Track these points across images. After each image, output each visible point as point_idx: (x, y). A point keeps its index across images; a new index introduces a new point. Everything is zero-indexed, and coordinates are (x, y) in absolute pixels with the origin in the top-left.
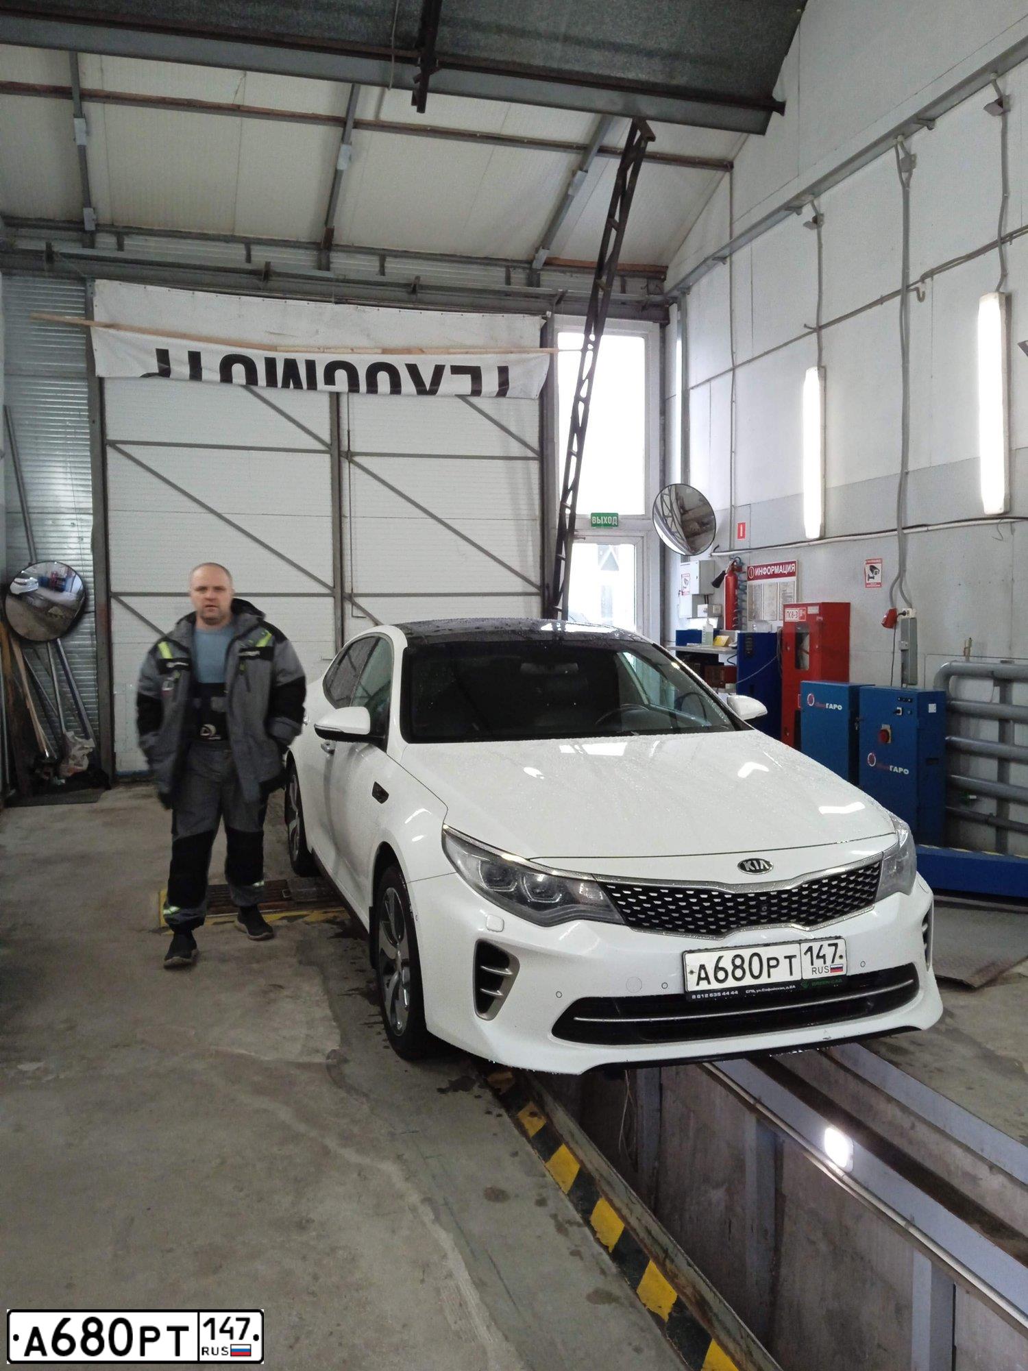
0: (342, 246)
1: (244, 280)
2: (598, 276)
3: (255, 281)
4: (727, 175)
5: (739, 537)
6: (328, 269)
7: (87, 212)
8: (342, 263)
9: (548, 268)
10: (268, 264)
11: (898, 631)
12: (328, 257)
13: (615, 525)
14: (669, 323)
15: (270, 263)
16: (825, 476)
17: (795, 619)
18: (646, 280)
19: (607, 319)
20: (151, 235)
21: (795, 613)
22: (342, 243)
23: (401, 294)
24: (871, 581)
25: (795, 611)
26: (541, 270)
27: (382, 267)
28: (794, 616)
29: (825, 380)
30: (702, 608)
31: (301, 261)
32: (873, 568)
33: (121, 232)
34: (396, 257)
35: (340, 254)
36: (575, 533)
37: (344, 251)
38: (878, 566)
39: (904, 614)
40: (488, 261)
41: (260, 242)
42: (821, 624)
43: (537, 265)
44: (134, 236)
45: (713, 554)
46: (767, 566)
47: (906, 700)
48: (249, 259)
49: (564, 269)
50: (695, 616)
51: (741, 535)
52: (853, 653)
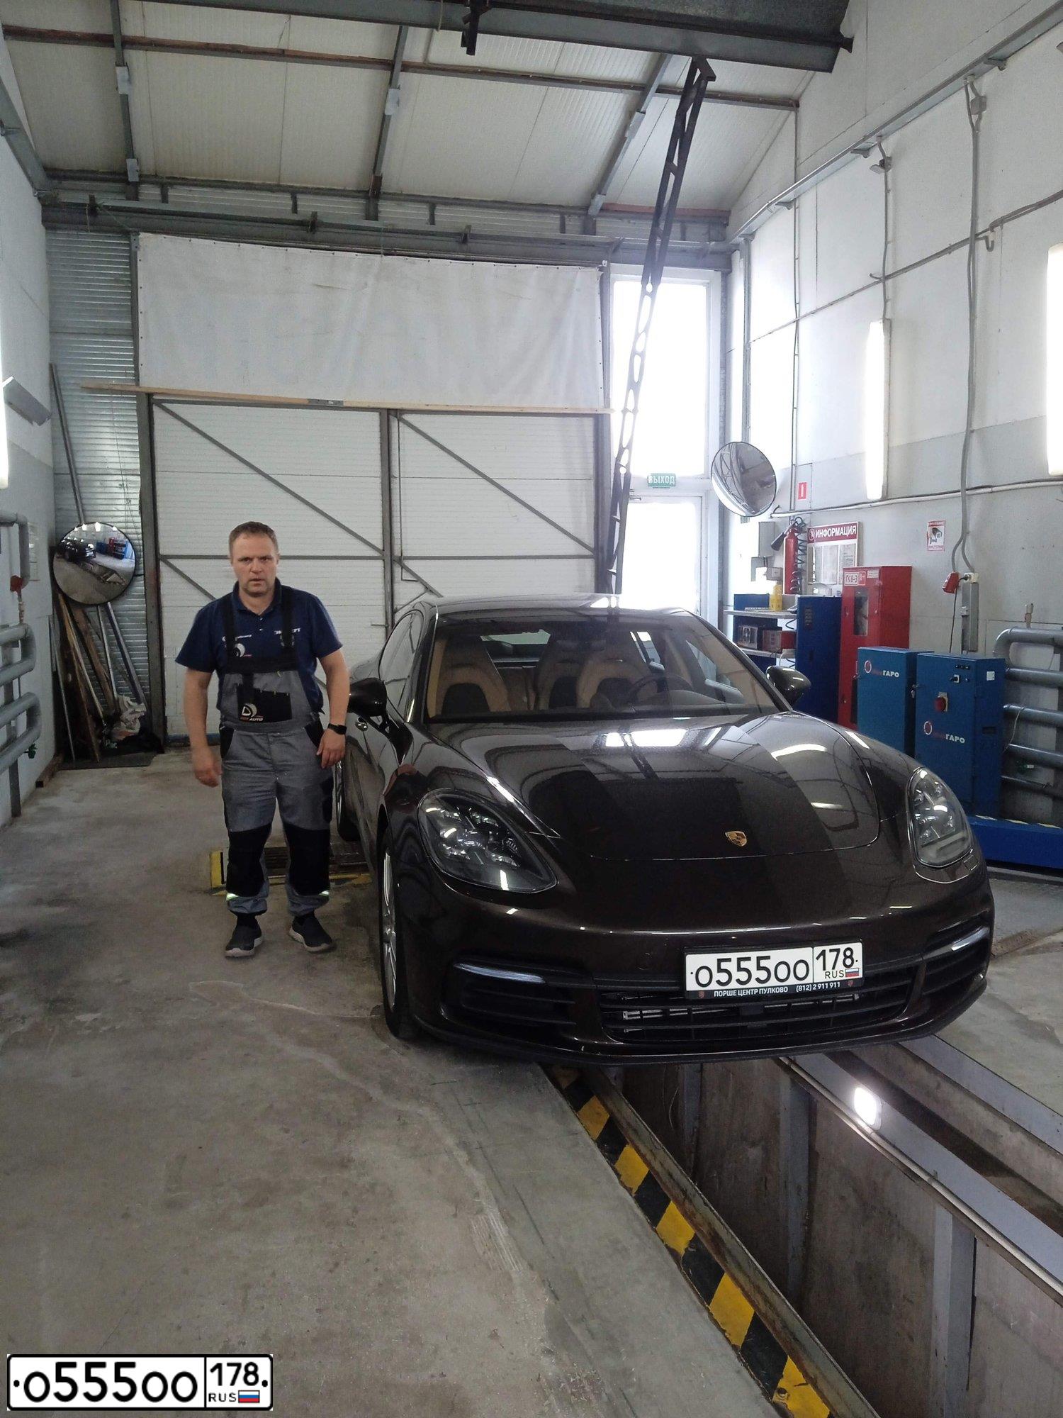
0: (390, 194)
1: (292, 231)
2: (656, 224)
3: (302, 233)
4: (793, 113)
6: (376, 218)
7: (131, 163)
8: (390, 213)
9: (604, 213)
10: (315, 214)
11: (960, 596)
12: (376, 207)
13: (672, 485)
14: (731, 272)
15: (316, 212)
16: (888, 434)
17: (855, 583)
18: (707, 226)
19: (665, 267)
20: (196, 185)
21: (854, 577)
22: (391, 191)
23: (452, 244)
24: (933, 543)
25: (855, 575)
26: (598, 216)
27: (432, 216)
28: (855, 580)
29: (891, 333)
30: (762, 571)
31: (348, 211)
32: (935, 531)
33: (165, 183)
34: (446, 204)
35: (389, 203)
36: (630, 493)
37: (392, 200)
38: (941, 528)
39: (966, 578)
40: (541, 208)
41: (306, 191)
42: (882, 589)
43: (592, 211)
44: (179, 187)
45: (773, 515)
46: (827, 528)
47: (964, 668)
48: (295, 209)
49: (621, 215)
50: (753, 578)
51: (802, 496)
52: (913, 618)
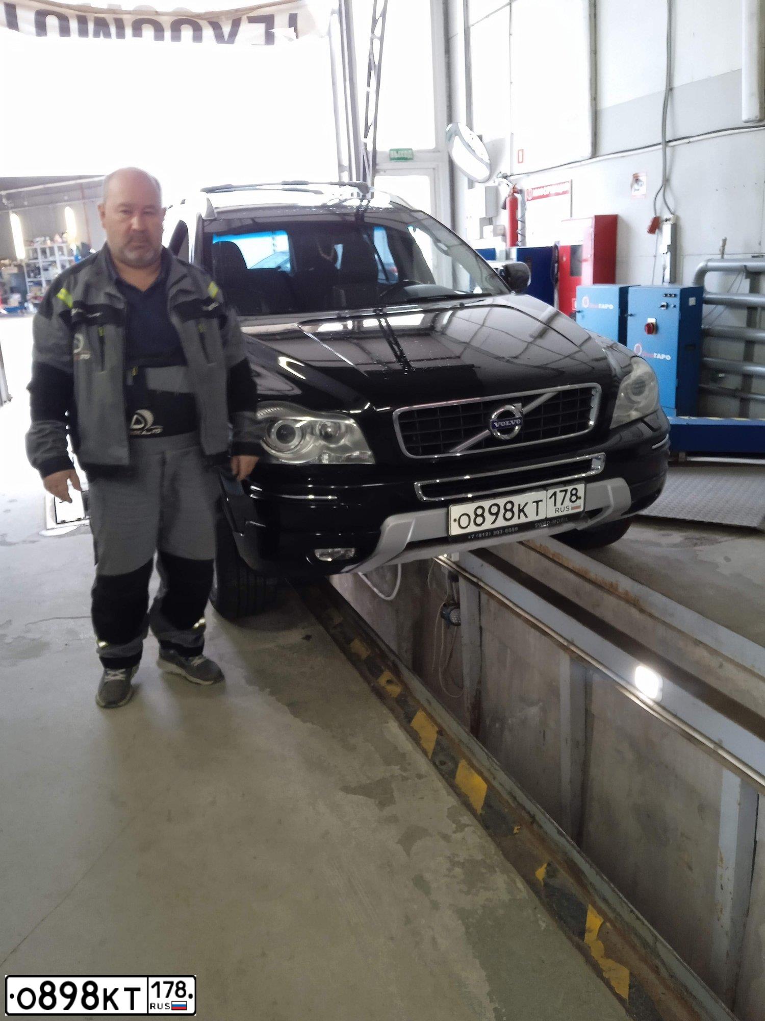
5: (519, 162)
11: (661, 237)
13: (410, 159)
16: (595, 99)
24: (635, 192)
30: (488, 229)
32: (638, 181)
36: (377, 168)
38: (642, 178)
39: (667, 219)
42: (594, 235)
46: (543, 187)
47: (670, 296)
50: (482, 237)
51: (521, 160)
52: (619, 259)
